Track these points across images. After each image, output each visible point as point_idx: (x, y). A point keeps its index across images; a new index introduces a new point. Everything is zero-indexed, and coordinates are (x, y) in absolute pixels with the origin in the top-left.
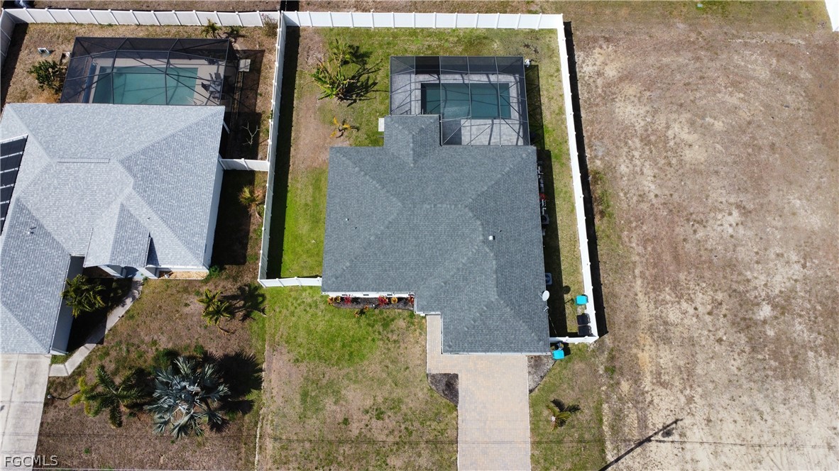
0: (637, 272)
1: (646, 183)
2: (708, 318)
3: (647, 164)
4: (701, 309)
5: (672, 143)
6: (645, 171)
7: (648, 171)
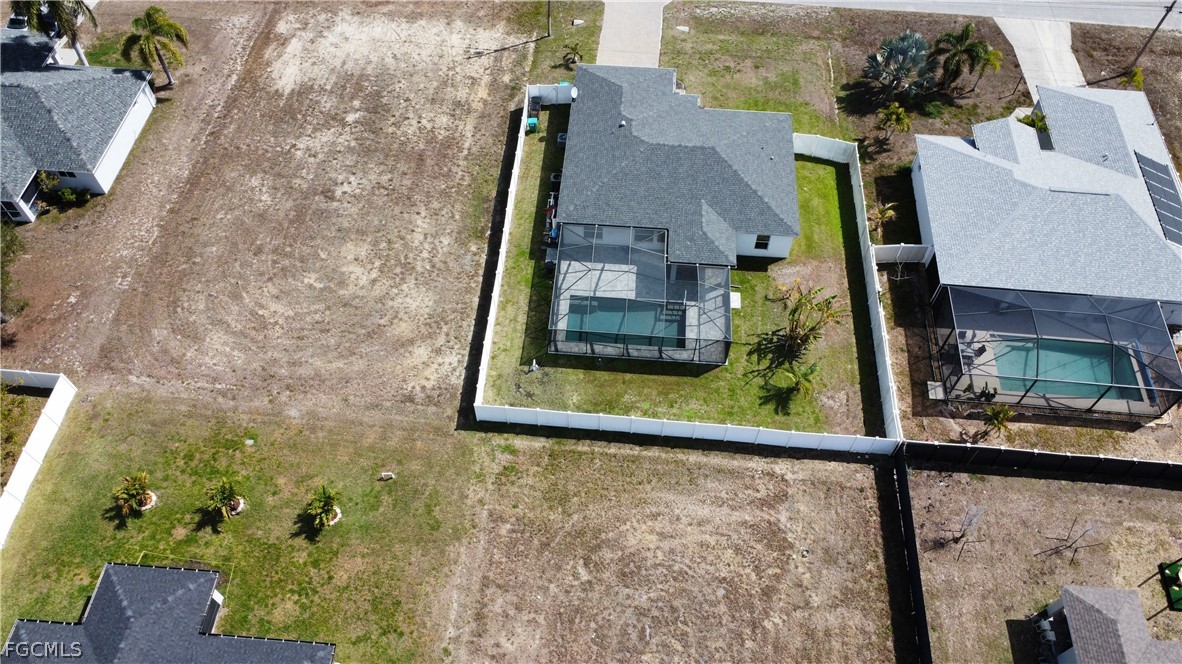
0: (466, 152)
1: (425, 226)
2: (411, 115)
3: (416, 243)
4: (414, 122)
5: (377, 264)
6: (421, 238)
7: (418, 237)
